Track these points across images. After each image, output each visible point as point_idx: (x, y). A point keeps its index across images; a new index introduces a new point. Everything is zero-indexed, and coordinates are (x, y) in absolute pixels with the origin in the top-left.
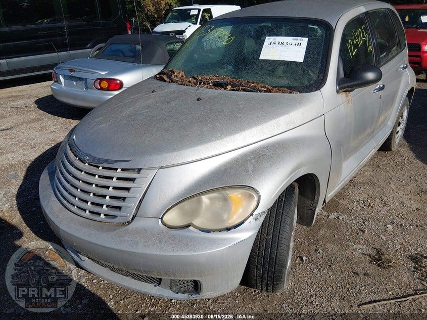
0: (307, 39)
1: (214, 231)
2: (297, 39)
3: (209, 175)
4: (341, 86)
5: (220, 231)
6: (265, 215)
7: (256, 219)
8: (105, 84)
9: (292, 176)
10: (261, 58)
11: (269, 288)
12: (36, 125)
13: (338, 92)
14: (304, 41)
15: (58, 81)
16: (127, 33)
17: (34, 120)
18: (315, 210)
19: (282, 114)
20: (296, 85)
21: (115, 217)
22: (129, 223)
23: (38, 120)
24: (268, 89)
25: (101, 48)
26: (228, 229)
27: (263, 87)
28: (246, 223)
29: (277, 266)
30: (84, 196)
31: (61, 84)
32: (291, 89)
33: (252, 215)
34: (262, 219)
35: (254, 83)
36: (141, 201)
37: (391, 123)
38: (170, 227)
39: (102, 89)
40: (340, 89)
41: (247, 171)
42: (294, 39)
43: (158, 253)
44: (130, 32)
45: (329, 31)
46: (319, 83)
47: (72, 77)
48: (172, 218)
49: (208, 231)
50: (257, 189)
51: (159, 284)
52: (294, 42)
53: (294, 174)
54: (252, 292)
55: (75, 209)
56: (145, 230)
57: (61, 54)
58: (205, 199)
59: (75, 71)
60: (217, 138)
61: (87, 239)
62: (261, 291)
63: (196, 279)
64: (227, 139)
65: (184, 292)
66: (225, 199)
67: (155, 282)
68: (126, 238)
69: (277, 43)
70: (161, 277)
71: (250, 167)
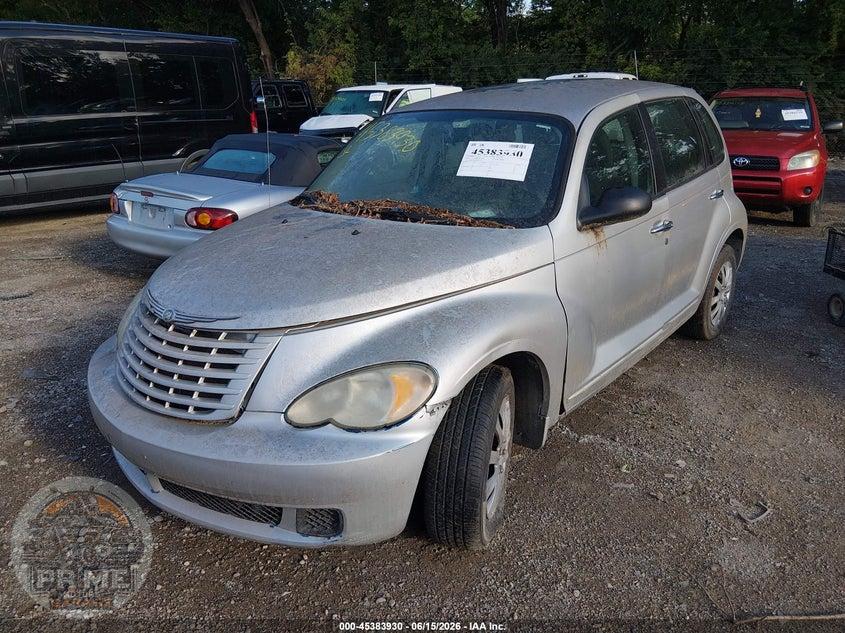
0: (533, 145)
1: (365, 430)
2: (517, 146)
3: (362, 346)
4: (586, 219)
5: (376, 429)
6: (446, 408)
7: (432, 412)
8: (206, 219)
9: (493, 350)
10: (460, 173)
11: (458, 535)
12: (75, 289)
13: (579, 229)
14: (528, 149)
15: (121, 212)
16: (251, 131)
17: (73, 282)
18: (544, 420)
19: (483, 257)
20: (511, 216)
21: (211, 410)
22: (234, 420)
23: (81, 282)
24: (466, 221)
25: (200, 157)
26: (387, 427)
27: (459, 218)
28: (415, 418)
29: (467, 493)
30: (163, 381)
31: (127, 217)
32: (502, 222)
33: (424, 405)
34: (441, 414)
35: (445, 212)
36: (254, 385)
37: (695, 291)
38: (298, 427)
39: (200, 226)
40: (583, 224)
41: (421, 339)
42: (512, 146)
43: (277, 463)
44: (255, 130)
45: (570, 134)
46: (547, 213)
47: (147, 204)
48: (301, 412)
49: (356, 430)
50: (435, 367)
51: (277, 523)
52: (512, 151)
53: (496, 348)
54: (435, 551)
55: (147, 402)
56: (259, 431)
57: (128, 165)
58: (354, 383)
59: (152, 195)
60: (376, 288)
61: (165, 446)
62: (450, 550)
63: (336, 507)
64: (393, 289)
65: (317, 534)
66: (386, 385)
67: (271, 519)
68: (228, 443)
69: (485, 152)
70: (281, 506)
71: (426, 334)
